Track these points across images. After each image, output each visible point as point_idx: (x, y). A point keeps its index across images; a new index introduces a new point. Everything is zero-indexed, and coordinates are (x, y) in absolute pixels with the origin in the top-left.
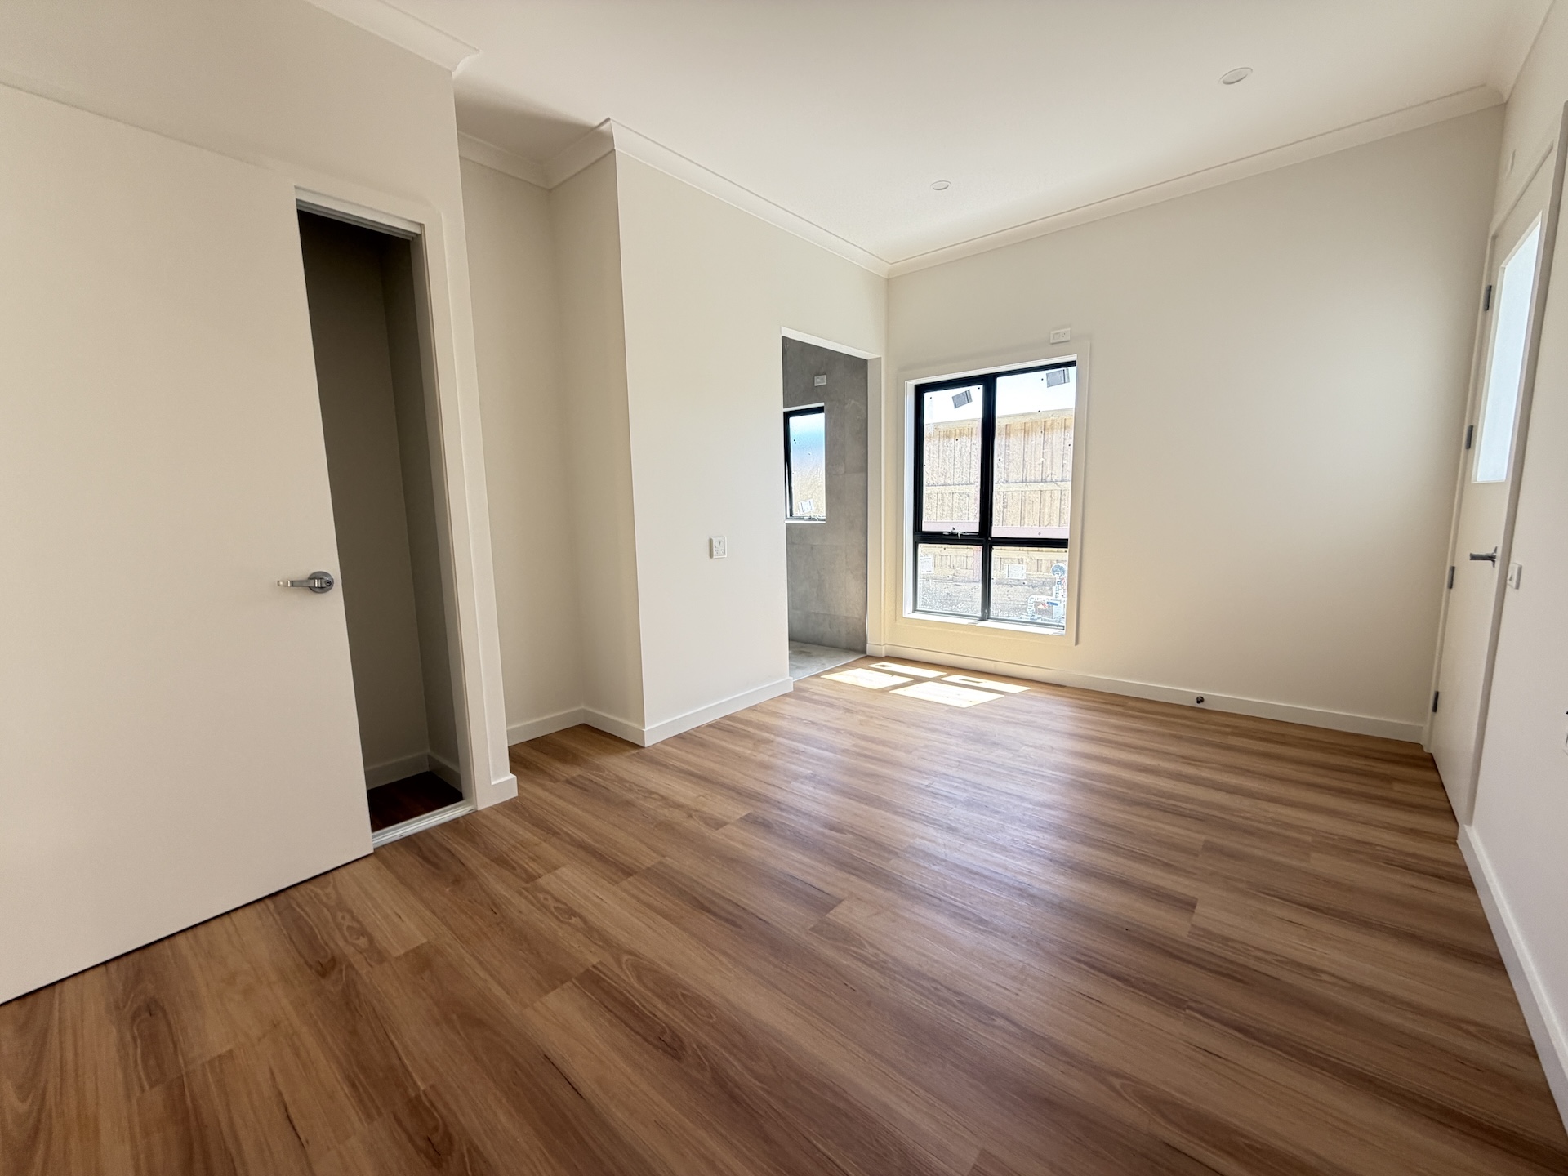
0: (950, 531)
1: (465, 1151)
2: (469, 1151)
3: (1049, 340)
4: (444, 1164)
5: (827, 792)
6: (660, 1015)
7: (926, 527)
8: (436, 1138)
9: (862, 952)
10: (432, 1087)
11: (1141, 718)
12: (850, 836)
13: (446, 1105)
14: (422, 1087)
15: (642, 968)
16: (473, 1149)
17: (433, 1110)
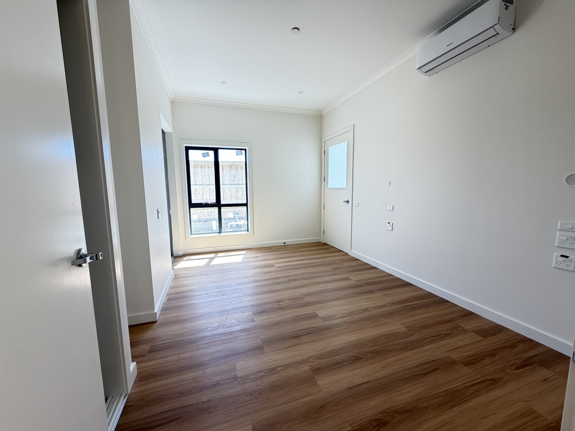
0: (205, 203)
1: (382, 415)
2: (382, 414)
3: (239, 141)
4: (387, 421)
5: (258, 296)
6: (342, 358)
7: (193, 202)
8: (375, 424)
9: (337, 317)
10: (350, 425)
11: (280, 250)
12: (286, 301)
13: (361, 420)
14: (350, 428)
15: (320, 357)
16: (382, 412)
17: (362, 425)
